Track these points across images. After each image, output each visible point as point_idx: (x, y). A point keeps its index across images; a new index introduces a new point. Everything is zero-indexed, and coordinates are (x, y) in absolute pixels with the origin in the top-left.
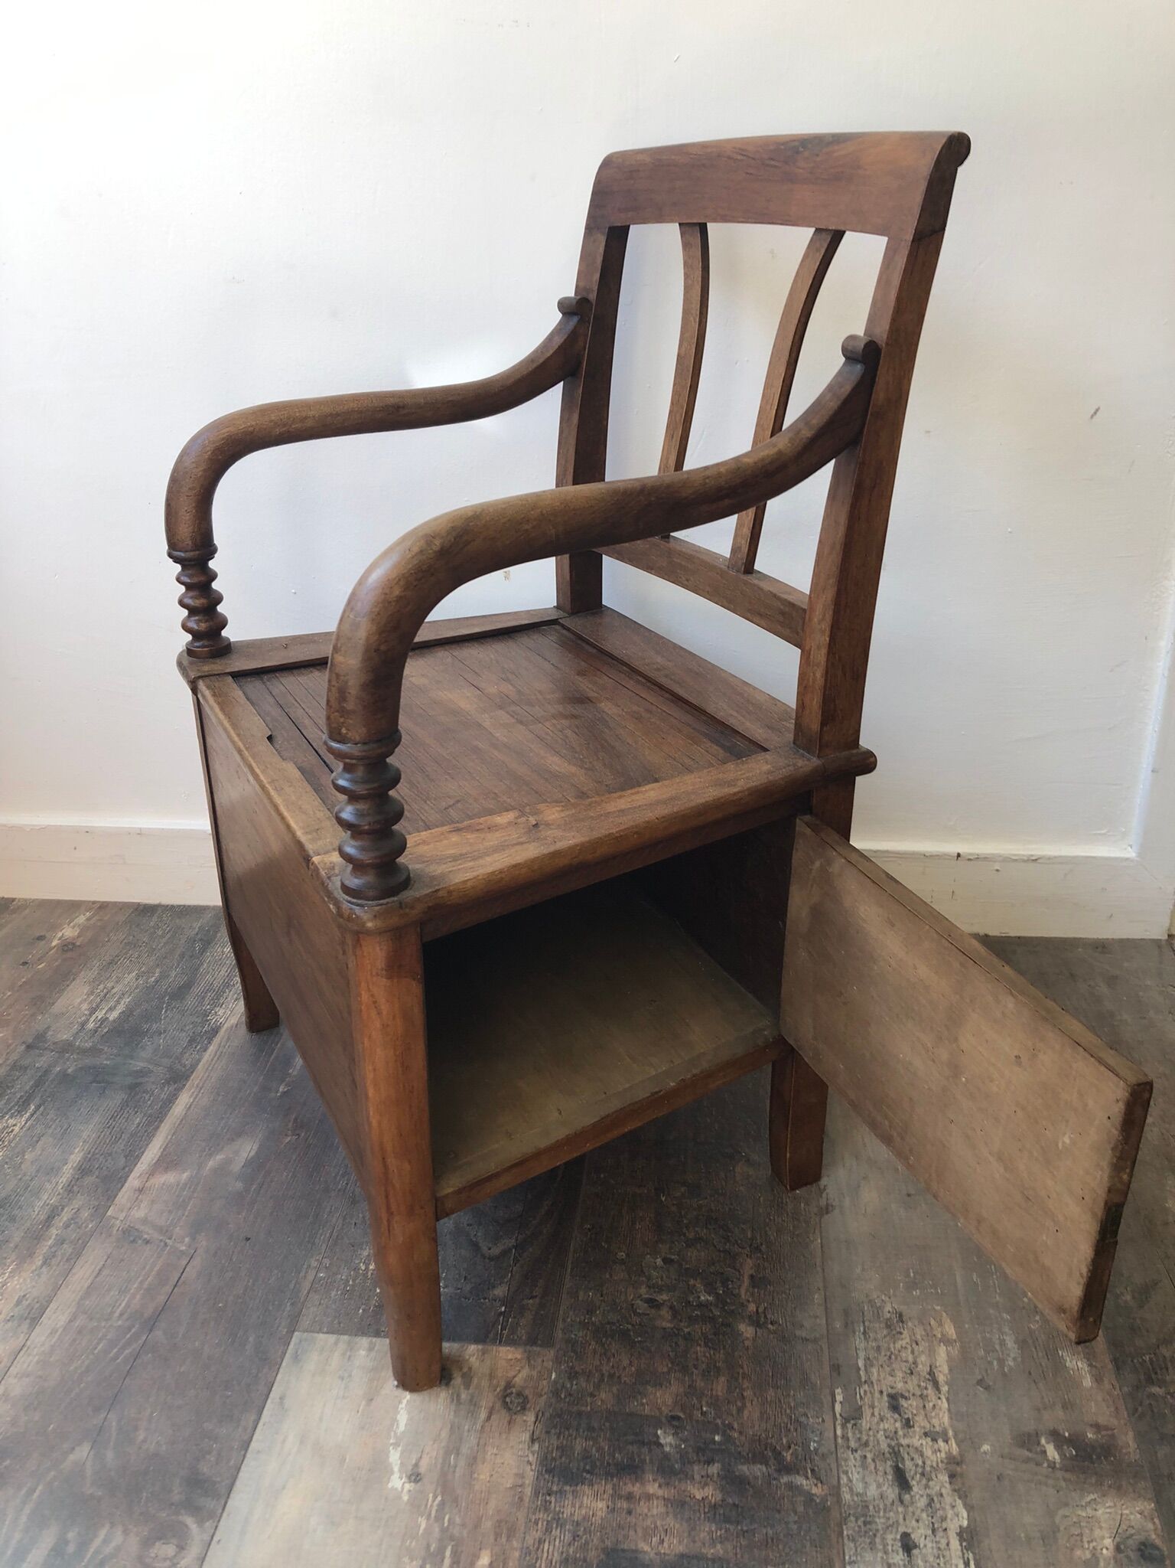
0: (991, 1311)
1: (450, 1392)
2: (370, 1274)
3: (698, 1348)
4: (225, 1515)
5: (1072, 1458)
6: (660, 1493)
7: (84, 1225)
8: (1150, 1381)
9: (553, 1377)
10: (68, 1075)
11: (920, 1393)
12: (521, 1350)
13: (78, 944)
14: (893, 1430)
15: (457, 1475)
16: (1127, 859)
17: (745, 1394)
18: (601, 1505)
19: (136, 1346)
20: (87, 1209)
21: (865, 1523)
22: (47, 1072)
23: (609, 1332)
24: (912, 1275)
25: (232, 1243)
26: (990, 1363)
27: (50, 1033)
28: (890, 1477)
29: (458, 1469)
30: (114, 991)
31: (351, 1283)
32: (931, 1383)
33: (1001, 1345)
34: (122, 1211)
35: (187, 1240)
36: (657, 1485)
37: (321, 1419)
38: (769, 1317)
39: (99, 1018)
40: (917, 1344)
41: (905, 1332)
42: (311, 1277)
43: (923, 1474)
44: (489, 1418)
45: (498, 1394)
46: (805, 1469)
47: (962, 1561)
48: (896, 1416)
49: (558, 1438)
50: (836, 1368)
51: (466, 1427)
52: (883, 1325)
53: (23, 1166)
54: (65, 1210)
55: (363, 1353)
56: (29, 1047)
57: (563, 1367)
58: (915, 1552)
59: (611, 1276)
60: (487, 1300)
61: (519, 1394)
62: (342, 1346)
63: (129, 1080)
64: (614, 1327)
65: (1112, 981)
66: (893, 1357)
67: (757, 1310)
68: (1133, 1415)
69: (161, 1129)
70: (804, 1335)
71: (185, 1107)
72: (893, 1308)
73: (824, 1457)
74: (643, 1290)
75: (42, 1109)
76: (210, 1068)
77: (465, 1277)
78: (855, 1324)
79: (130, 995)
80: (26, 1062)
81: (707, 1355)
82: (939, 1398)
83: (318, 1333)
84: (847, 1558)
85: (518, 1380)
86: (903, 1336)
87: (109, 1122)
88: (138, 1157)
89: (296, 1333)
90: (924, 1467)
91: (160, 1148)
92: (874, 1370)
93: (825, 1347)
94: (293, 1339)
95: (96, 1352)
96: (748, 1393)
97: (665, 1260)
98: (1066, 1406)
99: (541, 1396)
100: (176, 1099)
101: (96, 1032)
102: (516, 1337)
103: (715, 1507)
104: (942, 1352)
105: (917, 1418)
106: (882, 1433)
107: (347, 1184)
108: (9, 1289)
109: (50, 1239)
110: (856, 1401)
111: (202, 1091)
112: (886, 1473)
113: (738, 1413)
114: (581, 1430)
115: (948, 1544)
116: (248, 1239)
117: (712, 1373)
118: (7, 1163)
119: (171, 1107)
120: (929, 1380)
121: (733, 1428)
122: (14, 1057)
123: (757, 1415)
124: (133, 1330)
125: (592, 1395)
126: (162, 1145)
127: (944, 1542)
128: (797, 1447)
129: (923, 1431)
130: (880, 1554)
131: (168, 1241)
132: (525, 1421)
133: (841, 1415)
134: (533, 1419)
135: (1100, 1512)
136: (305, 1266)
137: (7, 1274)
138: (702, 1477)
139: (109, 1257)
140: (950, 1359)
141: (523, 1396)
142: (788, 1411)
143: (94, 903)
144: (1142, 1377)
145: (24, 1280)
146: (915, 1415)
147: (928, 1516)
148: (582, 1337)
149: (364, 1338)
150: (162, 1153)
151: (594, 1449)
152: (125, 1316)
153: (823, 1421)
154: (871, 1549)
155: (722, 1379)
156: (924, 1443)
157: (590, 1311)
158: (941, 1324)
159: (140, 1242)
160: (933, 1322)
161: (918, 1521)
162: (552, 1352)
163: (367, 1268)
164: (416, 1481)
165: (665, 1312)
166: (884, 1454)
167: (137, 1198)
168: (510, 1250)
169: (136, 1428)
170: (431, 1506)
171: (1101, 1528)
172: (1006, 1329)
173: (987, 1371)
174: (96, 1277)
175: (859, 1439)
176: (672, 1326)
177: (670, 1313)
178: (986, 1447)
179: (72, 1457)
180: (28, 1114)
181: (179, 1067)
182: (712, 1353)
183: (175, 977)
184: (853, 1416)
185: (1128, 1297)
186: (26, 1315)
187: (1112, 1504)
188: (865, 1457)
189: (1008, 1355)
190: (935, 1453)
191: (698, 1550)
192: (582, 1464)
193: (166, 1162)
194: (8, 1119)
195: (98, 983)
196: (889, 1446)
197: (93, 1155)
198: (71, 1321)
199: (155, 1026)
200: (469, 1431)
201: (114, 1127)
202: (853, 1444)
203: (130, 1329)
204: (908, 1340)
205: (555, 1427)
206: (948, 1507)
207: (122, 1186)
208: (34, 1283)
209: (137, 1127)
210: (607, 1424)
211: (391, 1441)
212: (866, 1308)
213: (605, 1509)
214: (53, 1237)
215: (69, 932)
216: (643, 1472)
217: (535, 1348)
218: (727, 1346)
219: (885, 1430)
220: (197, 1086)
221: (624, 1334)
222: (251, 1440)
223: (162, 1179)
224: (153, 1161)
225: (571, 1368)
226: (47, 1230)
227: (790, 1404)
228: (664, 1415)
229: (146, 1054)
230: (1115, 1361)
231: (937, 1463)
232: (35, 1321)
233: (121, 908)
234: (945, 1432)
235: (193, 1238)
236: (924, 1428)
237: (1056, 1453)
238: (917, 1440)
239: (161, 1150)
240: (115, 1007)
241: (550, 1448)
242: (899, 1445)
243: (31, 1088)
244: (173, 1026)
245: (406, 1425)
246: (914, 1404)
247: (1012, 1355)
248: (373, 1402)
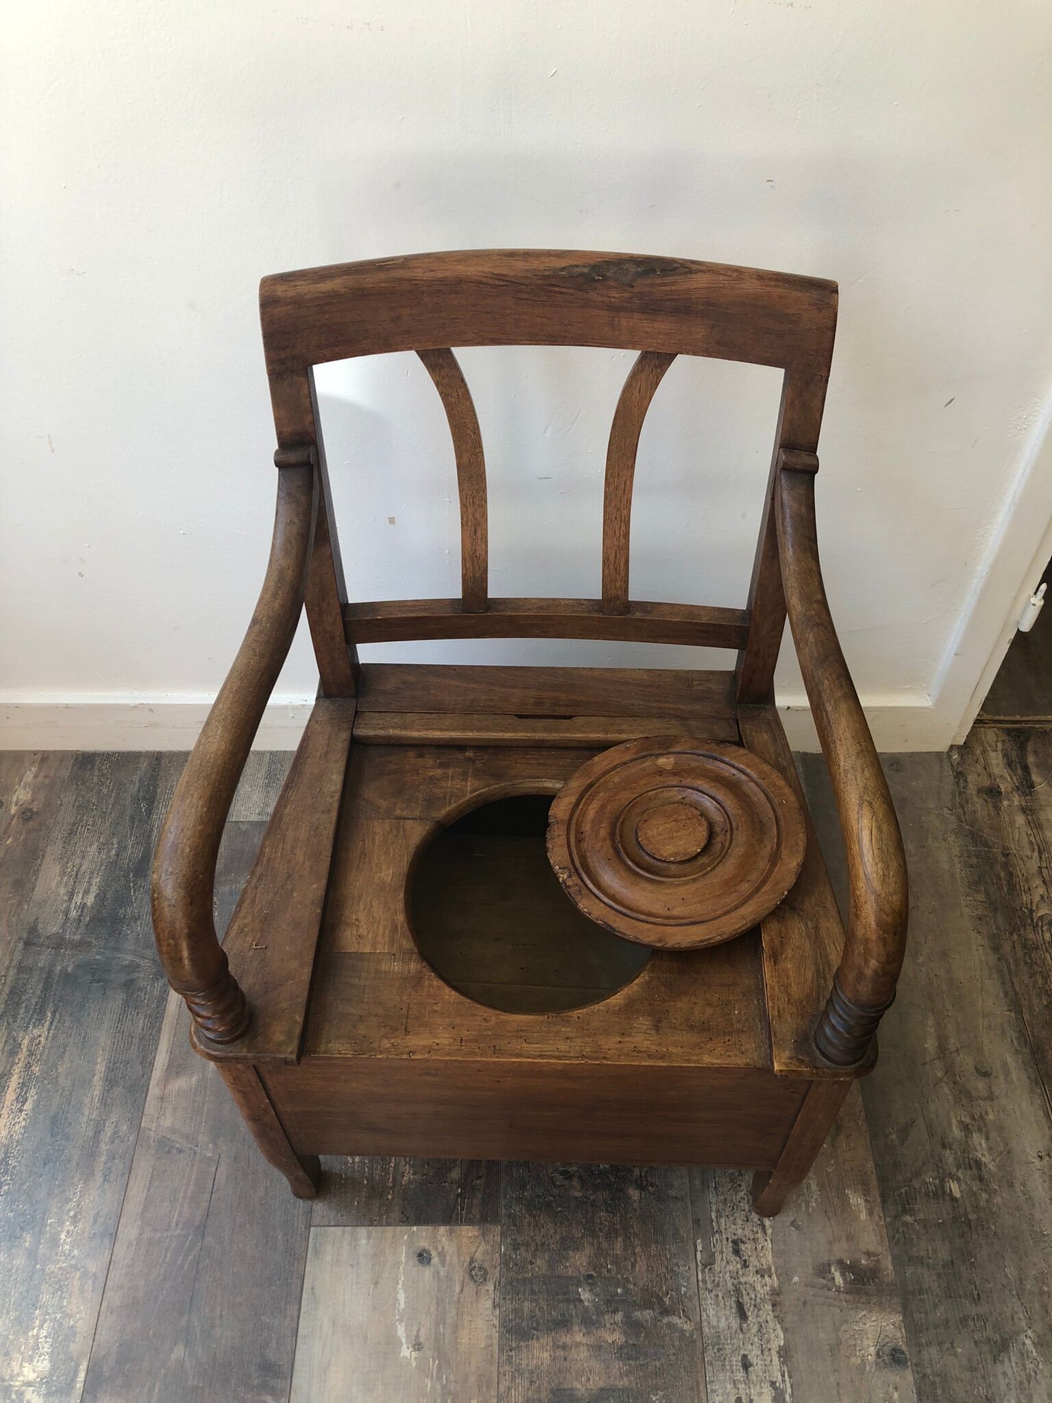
1: (432, 1271)
2: (356, 1167)
3: (602, 1214)
4: (292, 1392)
5: (852, 1282)
6: (584, 1341)
7: (126, 1139)
8: (905, 1211)
9: (503, 1250)
10: (69, 974)
11: (753, 1238)
12: (476, 1228)
13: (35, 810)
14: (736, 1271)
15: (447, 1341)
16: (925, 708)
17: (636, 1251)
18: (546, 1355)
19: (195, 1253)
20: (124, 1121)
21: (719, 1350)
22: (50, 973)
23: (538, 1205)
25: (246, 1147)
26: (800, 1206)
27: (40, 926)
28: (734, 1311)
29: (446, 1336)
30: (83, 868)
32: (761, 1229)
33: (807, 1187)
34: (153, 1122)
35: (210, 1146)
36: (582, 1334)
37: (344, 1305)
38: (649, 1179)
39: (78, 904)
41: (743, 1184)
43: (755, 1306)
44: (462, 1291)
45: (465, 1269)
46: (679, 1309)
47: (780, 1374)
48: (738, 1259)
49: (512, 1303)
50: (696, 1221)
51: (447, 1300)
52: (728, 1180)
53: (61, 1080)
54: (107, 1125)
55: (364, 1241)
56: (28, 944)
57: (508, 1240)
58: (750, 1369)
60: (447, 1184)
61: (480, 1268)
62: (347, 1236)
63: (123, 977)
64: (541, 1200)
66: (735, 1207)
67: (640, 1174)
68: (892, 1241)
69: (163, 1031)
70: (673, 1195)
71: (177, 1005)
73: (690, 1299)
75: (57, 1015)
77: (428, 1163)
78: (709, 1181)
79: (98, 874)
80: (30, 962)
81: (608, 1219)
82: (766, 1240)
83: (328, 1227)
84: (708, 1378)
85: (478, 1256)
86: (742, 1188)
87: (117, 1026)
88: (152, 1064)
89: (312, 1228)
90: (755, 1300)
91: (167, 1052)
92: (723, 1220)
93: (688, 1205)
94: (311, 1234)
95: (167, 1260)
96: (638, 1250)
98: (850, 1238)
99: (496, 1268)
100: (167, 996)
101: (80, 920)
102: (472, 1216)
103: (621, 1348)
105: (751, 1259)
106: (728, 1274)
109: (102, 1154)
110: (711, 1248)
112: (731, 1307)
113: (632, 1268)
114: (527, 1294)
115: (771, 1361)
117: (612, 1235)
118: (45, 1078)
119: (165, 1006)
120: (759, 1224)
121: (629, 1281)
122: (17, 957)
123: (644, 1269)
124: (190, 1238)
125: (531, 1263)
126: (167, 1049)
127: (769, 1359)
128: (672, 1292)
129: (755, 1269)
130: (728, 1374)
131: (196, 1148)
132: (487, 1290)
133: (701, 1262)
134: (493, 1288)
135: (868, 1325)
137: (79, 1193)
138: (611, 1324)
139: (154, 1170)
141: (483, 1269)
142: (666, 1263)
143: (35, 753)
144: (899, 1209)
145: (94, 1198)
146: (750, 1256)
147: (759, 1340)
148: (519, 1211)
149: (363, 1228)
150: (170, 1057)
151: (537, 1308)
152: (180, 1227)
153: (689, 1269)
154: (723, 1370)
155: (620, 1239)
156: (756, 1279)
157: (523, 1187)
159: (174, 1151)
161: (752, 1344)
162: (499, 1227)
163: (353, 1161)
164: (419, 1350)
165: (575, 1182)
166: (730, 1292)
167: (161, 1108)
169: (213, 1327)
170: (432, 1368)
171: (868, 1338)
173: (797, 1212)
174: (149, 1189)
175: (713, 1281)
176: (582, 1194)
177: (579, 1183)
178: (796, 1279)
179: (173, 1356)
180: (48, 1023)
182: (611, 1217)
183: (133, 851)
184: (709, 1263)
185: (894, 1136)
186: (104, 1233)
187: (875, 1319)
188: (718, 1295)
189: (812, 1197)
190: (762, 1287)
191: (612, 1383)
192: (530, 1322)
193: (175, 1066)
194: (32, 1031)
195: (66, 860)
196: (733, 1285)
197: (114, 1063)
198: (140, 1235)
199: (129, 910)
200: (449, 1303)
201: (123, 1032)
202: (709, 1286)
203: (187, 1237)
205: (509, 1293)
206: (771, 1331)
207: (146, 1096)
208: (102, 1200)
209: (143, 1029)
210: (544, 1287)
211: (397, 1318)
213: (549, 1357)
214: (105, 1152)
215: (22, 795)
216: (572, 1325)
217: (487, 1226)
218: (621, 1209)
219: (730, 1272)
221: (549, 1206)
222: (298, 1327)
223: (177, 1085)
224: (165, 1067)
225: (515, 1240)
226: (97, 1147)
227: (666, 1257)
228: (582, 1275)
229: (130, 945)
230: (882, 1195)
231: (764, 1296)
232: (114, 1237)
233: (62, 761)
234: (769, 1269)
235: (215, 1144)
236: (756, 1267)
237: (841, 1279)
238: (752, 1278)
239: (169, 1054)
240: (89, 889)
241: (507, 1312)
242: (740, 1283)
243: (42, 992)
244: (144, 910)
245: (405, 1302)
246: (749, 1247)
247: (815, 1197)
248: (378, 1285)
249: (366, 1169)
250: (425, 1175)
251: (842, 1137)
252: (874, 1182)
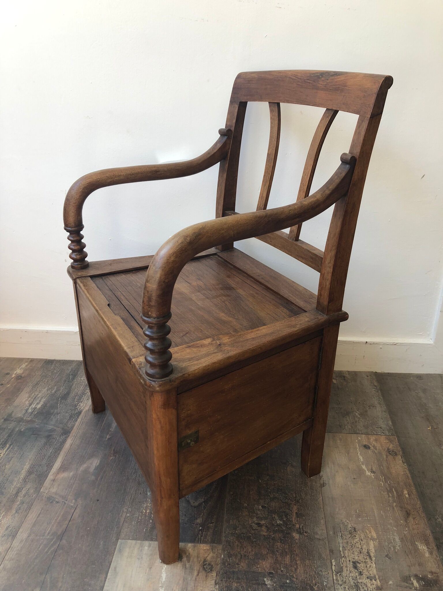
0: (389, 526)
1: (182, 564)
2: (147, 514)
3: (278, 544)
5: (424, 586)
7: (32, 495)
9: (222, 557)
10: (22, 431)
11: (364, 561)
12: (209, 545)
13: (23, 376)
14: (355, 576)
16: (430, 344)
17: (297, 563)
19: (56, 546)
20: (32, 488)
22: (13, 430)
23: (243, 537)
24: (358, 512)
25: (92, 502)
26: (390, 548)
27: (13, 414)
30: (39, 396)
31: (140, 518)
32: (368, 557)
33: (393, 540)
34: (47, 489)
35: (74, 501)
37: (131, 577)
38: (304, 529)
39: (33, 407)
40: (362, 541)
42: (124, 516)
44: (198, 575)
45: (201, 565)
48: (356, 571)
49: (226, 582)
50: (331, 551)
51: (189, 579)
52: (348, 533)
53: (5, 470)
54: (23, 490)
55: (146, 548)
56: (5, 420)
57: (226, 552)
59: (242, 513)
60: (194, 525)
61: (209, 564)
62: (138, 545)
63: (46, 434)
64: (245, 535)
65: (424, 391)
66: (353, 546)
67: (299, 527)
69: (60, 454)
70: (318, 537)
71: (70, 445)
72: (351, 525)
73: (329, 588)
74: (255, 519)
75: (12, 446)
76: (79, 428)
77: (185, 515)
78: (338, 533)
79: (45, 398)
80: (5, 426)
81: (282, 546)
82: (372, 563)
83: (128, 540)
85: (208, 558)
86: (356, 537)
87: (39, 452)
88: (52, 466)
89: (119, 540)
91: (61, 462)
92: (346, 552)
93: (327, 542)
94: (118, 542)
95: (39, 549)
96: (298, 562)
97: (262, 507)
98: (420, 565)
99: (218, 565)
100: (66, 441)
101: (32, 413)
102: (207, 540)
104: (372, 543)
105: (364, 571)
106: (351, 577)
107: (136, 476)
108: (3, 523)
110: (340, 564)
111: (76, 438)
113: (295, 571)
114: (235, 579)
116: (98, 500)
117: (284, 554)
119: (64, 445)
120: (367, 555)
121: (293, 577)
123: (302, 571)
124: (54, 540)
125: (238, 564)
126: (61, 461)
128: (319, 584)
129: (367, 576)
131: (66, 502)
132: (212, 576)
133: (335, 571)
134: (216, 575)
136: (121, 511)
137: (1, 517)
139: (42, 509)
140: (375, 547)
141: (211, 565)
142: (314, 569)
143: (28, 359)
145: (9, 519)
146: (363, 570)
148: (233, 539)
149: (147, 542)
150: (61, 464)
151: (240, 587)
152: (50, 535)
153: (328, 573)
155: (288, 556)
156: (367, 581)
157: (235, 529)
158: (370, 532)
159: (54, 502)
160: (367, 531)
162: (221, 546)
163: (146, 512)
165: (264, 528)
166: (352, 586)
167: (52, 484)
168: (202, 503)
169: (57, 582)
172: (395, 534)
173: (389, 551)
174: (38, 517)
175: (343, 580)
176: (267, 534)
177: (266, 529)
178: (391, 582)
180: (6, 449)
181: (66, 428)
182: (283, 545)
183: (63, 390)
184: (340, 571)
186: (10, 534)
188: (345, 588)
189: (397, 544)
190: (372, 585)
193: (63, 468)
195: (31, 393)
196: (354, 583)
197: (34, 466)
198: (28, 537)
199: (55, 411)
200: (190, 580)
201: (41, 454)
202: (340, 582)
203: (52, 539)
204: (358, 539)
205: (224, 578)
207: (46, 479)
208: (12, 521)
209: (51, 453)
210: (245, 576)
211: (160, 585)
212: (341, 526)
214: (19, 501)
215: (19, 371)
217: (214, 545)
218: (289, 542)
219: (352, 577)
220: (74, 436)
221: (249, 538)
222: (104, 586)
223: (62, 476)
224: (58, 468)
225: (229, 553)
226: (16, 498)
227: (315, 567)
228: (267, 572)
229: (53, 422)
230: (437, 546)
231: (373, 590)
232: (14, 536)
233: (39, 361)
234: (375, 577)
235: (76, 500)
236: (367, 575)
237: (417, 584)
238: (364, 580)
239: (61, 463)
240: (39, 402)
241: (223, 587)
242: (358, 582)
243: (7, 437)
244: (63, 411)
245: (165, 579)
246: (362, 565)
247: (398, 544)
248: (152, 569)
249: (152, 516)
250: (183, 520)
251: (411, 519)
252: (431, 539)
